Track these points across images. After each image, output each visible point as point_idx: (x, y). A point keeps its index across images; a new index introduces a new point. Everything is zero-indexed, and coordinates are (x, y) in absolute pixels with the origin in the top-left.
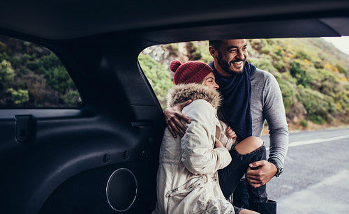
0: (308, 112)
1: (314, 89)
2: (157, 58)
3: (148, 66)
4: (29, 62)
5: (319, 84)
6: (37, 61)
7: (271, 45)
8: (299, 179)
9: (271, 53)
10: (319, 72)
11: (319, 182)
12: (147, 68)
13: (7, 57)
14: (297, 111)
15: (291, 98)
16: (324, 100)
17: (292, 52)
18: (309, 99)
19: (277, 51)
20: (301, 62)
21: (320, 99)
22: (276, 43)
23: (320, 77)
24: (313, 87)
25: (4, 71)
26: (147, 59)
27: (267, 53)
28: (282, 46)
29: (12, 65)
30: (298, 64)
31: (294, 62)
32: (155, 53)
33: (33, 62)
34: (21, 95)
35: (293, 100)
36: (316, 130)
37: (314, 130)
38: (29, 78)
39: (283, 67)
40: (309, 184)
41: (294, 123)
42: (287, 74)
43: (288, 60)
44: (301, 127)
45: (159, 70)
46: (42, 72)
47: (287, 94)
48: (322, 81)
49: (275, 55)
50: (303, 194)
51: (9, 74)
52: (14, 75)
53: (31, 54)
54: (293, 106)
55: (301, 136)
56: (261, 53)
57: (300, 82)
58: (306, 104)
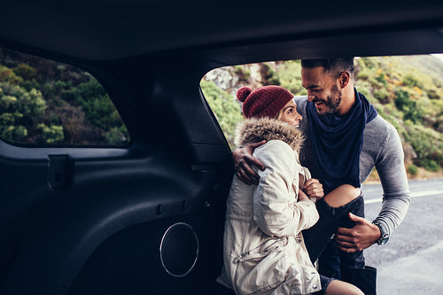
0: (418, 156)
1: (426, 126)
2: (224, 86)
3: (212, 95)
4: (63, 91)
5: (434, 119)
6: (74, 89)
7: (370, 68)
8: (405, 241)
9: (371, 79)
10: (434, 103)
11: (431, 246)
12: (211, 98)
13: (37, 85)
16: (440, 140)
17: (398, 76)
18: (419, 138)
19: (377, 76)
20: (410, 91)
21: (434, 138)
22: (377, 66)
23: (435, 110)
24: (426, 123)
25: (33, 102)
26: (210, 87)
27: (365, 78)
28: (385, 70)
29: (43, 95)
30: (406, 93)
31: (401, 91)
32: (220, 79)
33: (69, 91)
34: (54, 132)
36: (428, 179)
37: (425, 179)
38: (64, 111)
39: (386, 97)
40: (419, 248)
42: (391, 106)
43: (392, 87)
44: (409, 176)
45: (225, 101)
46: (80, 104)
48: (438, 115)
49: (376, 81)
50: (410, 261)
51: (40, 106)
52: (45, 107)
53: (66, 81)
56: (357, 79)
57: (408, 116)
58: (416, 145)
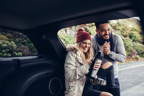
0: (138, 53)
2: (73, 36)
3: (69, 39)
4: (22, 41)
5: (142, 41)
6: (25, 41)
7: (120, 26)
8: (135, 81)
11: (143, 82)
12: (69, 40)
13: (13, 40)
14: (133, 53)
15: (130, 48)
17: (130, 28)
18: (138, 47)
19: (123, 29)
20: (134, 32)
21: (143, 47)
22: (122, 25)
24: (140, 42)
25: (12, 46)
26: (69, 36)
27: (119, 30)
28: (125, 26)
29: (15, 43)
30: (132, 33)
31: (131, 33)
32: (72, 34)
34: (19, 55)
35: (131, 48)
37: (141, 61)
38: (22, 48)
39: (126, 35)
40: (139, 83)
41: (133, 58)
42: (128, 38)
43: (128, 32)
44: (136, 60)
45: (74, 40)
46: (27, 45)
47: (128, 46)
49: (122, 30)
50: (137, 87)
51: (14, 47)
52: (16, 47)
53: (22, 38)
54: (131, 51)
55: (136, 63)
56: (116, 30)
57: (134, 41)
58: (137, 50)
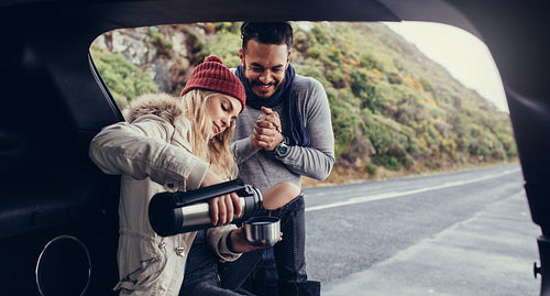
0: (377, 152)
1: (386, 116)
2: (137, 61)
3: (121, 73)
5: (395, 108)
7: (323, 43)
8: (360, 253)
9: (323, 57)
10: (395, 89)
11: (388, 257)
12: (119, 75)
14: (360, 150)
15: (351, 130)
16: (401, 133)
17: (355, 55)
18: (378, 130)
19: (331, 54)
20: (369, 73)
21: (395, 130)
22: (331, 42)
23: (396, 97)
24: (386, 112)
26: (118, 61)
27: (316, 56)
28: (340, 47)
30: (363, 76)
31: (358, 73)
32: (132, 52)
35: (354, 132)
36: (388, 179)
37: (385, 179)
39: (341, 81)
40: (375, 260)
41: (356, 169)
42: (346, 91)
43: (348, 68)
44: (366, 175)
45: (139, 80)
47: (346, 123)
48: (399, 104)
49: (329, 61)
54: (354, 141)
55: (365, 188)
56: (306, 57)
57: (366, 104)
58: (374, 138)
